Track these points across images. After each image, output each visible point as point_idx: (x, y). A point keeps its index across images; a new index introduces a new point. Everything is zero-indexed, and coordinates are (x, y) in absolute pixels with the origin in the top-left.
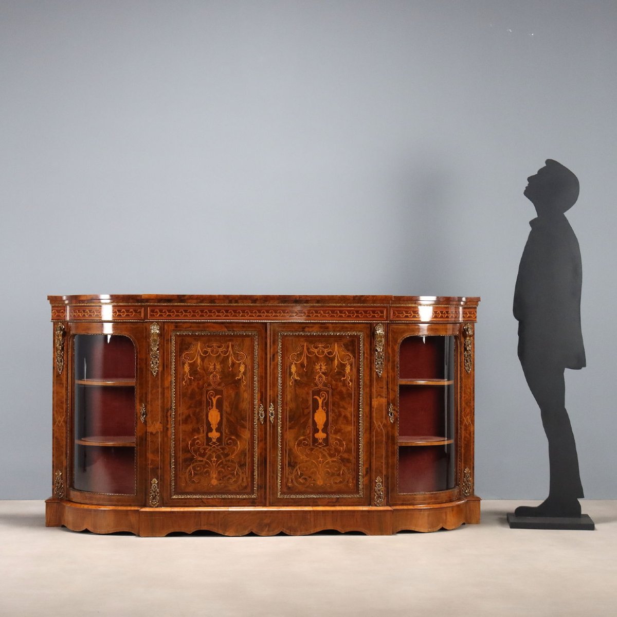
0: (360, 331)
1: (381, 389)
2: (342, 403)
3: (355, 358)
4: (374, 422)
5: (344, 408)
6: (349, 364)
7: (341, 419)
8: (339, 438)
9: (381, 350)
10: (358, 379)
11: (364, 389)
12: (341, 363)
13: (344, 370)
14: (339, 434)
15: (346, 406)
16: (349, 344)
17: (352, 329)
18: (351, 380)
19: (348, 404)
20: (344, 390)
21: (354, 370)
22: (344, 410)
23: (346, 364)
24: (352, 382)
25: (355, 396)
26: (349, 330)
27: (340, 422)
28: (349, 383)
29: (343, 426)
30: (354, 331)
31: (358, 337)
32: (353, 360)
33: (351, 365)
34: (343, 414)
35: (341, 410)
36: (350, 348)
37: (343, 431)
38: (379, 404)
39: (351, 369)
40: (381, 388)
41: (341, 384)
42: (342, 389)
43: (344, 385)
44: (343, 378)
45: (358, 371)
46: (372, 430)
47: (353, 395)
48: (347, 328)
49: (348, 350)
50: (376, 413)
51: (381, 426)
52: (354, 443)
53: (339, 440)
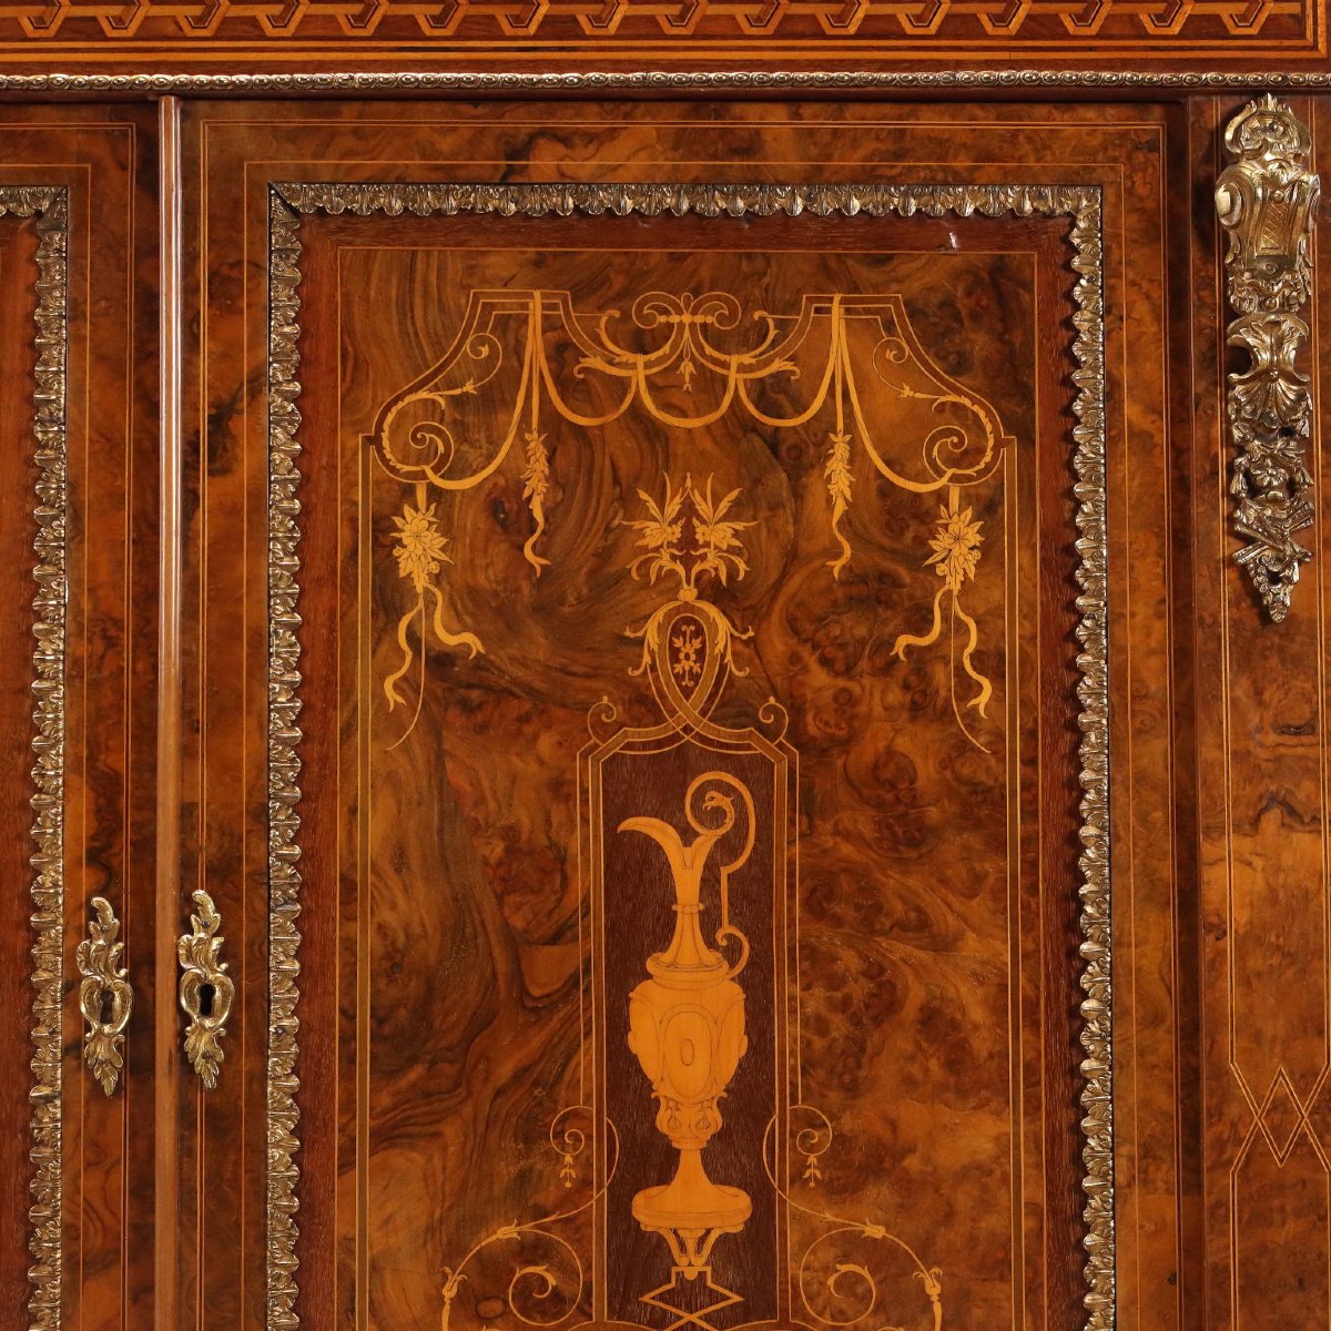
0: (1066, 182)
1: (1295, 748)
2: (899, 885)
3: (1026, 440)
4: (1221, 1074)
5: (919, 926)
6: (967, 499)
7: (903, 1042)
8: (878, 1232)
9: (1290, 351)
10: (1062, 640)
11: (1115, 748)
12: (887, 489)
13: (918, 557)
14: (880, 1193)
15: (943, 911)
16: (964, 305)
17: (992, 162)
18: (988, 660)
19: (970, 894)
20: (918, 748)
21: (1023, 561)
22: (925, 956)
23: (941, 497)
24: (997, 677)
25: (1030, 814)
26: (962, 163)
27: (886, 1071)
28: (968, 688)
29: (914, 1116)
30: (1005, 180)
31: (1050, 234)
32: (1000, 456)
33: (987, 509)
34: (915, 995)
35: (898, 950)
36: (980, 343)
37: (913, 1163)
38: (1272, 896)
39: (989, 551)
40: (1284, 729)
41: (895, 696)
42: (902, 744)
43: (922, 705)
44: (904, 640)
45: (1062, 565)
46: (1207, 1159)
47: (1015, 808)
48: (940, 146)
49: (959, 366)
50: (1246, 981)
51: (1303, 1109)
52: (1033, 1290)
53: (879, 1256)
